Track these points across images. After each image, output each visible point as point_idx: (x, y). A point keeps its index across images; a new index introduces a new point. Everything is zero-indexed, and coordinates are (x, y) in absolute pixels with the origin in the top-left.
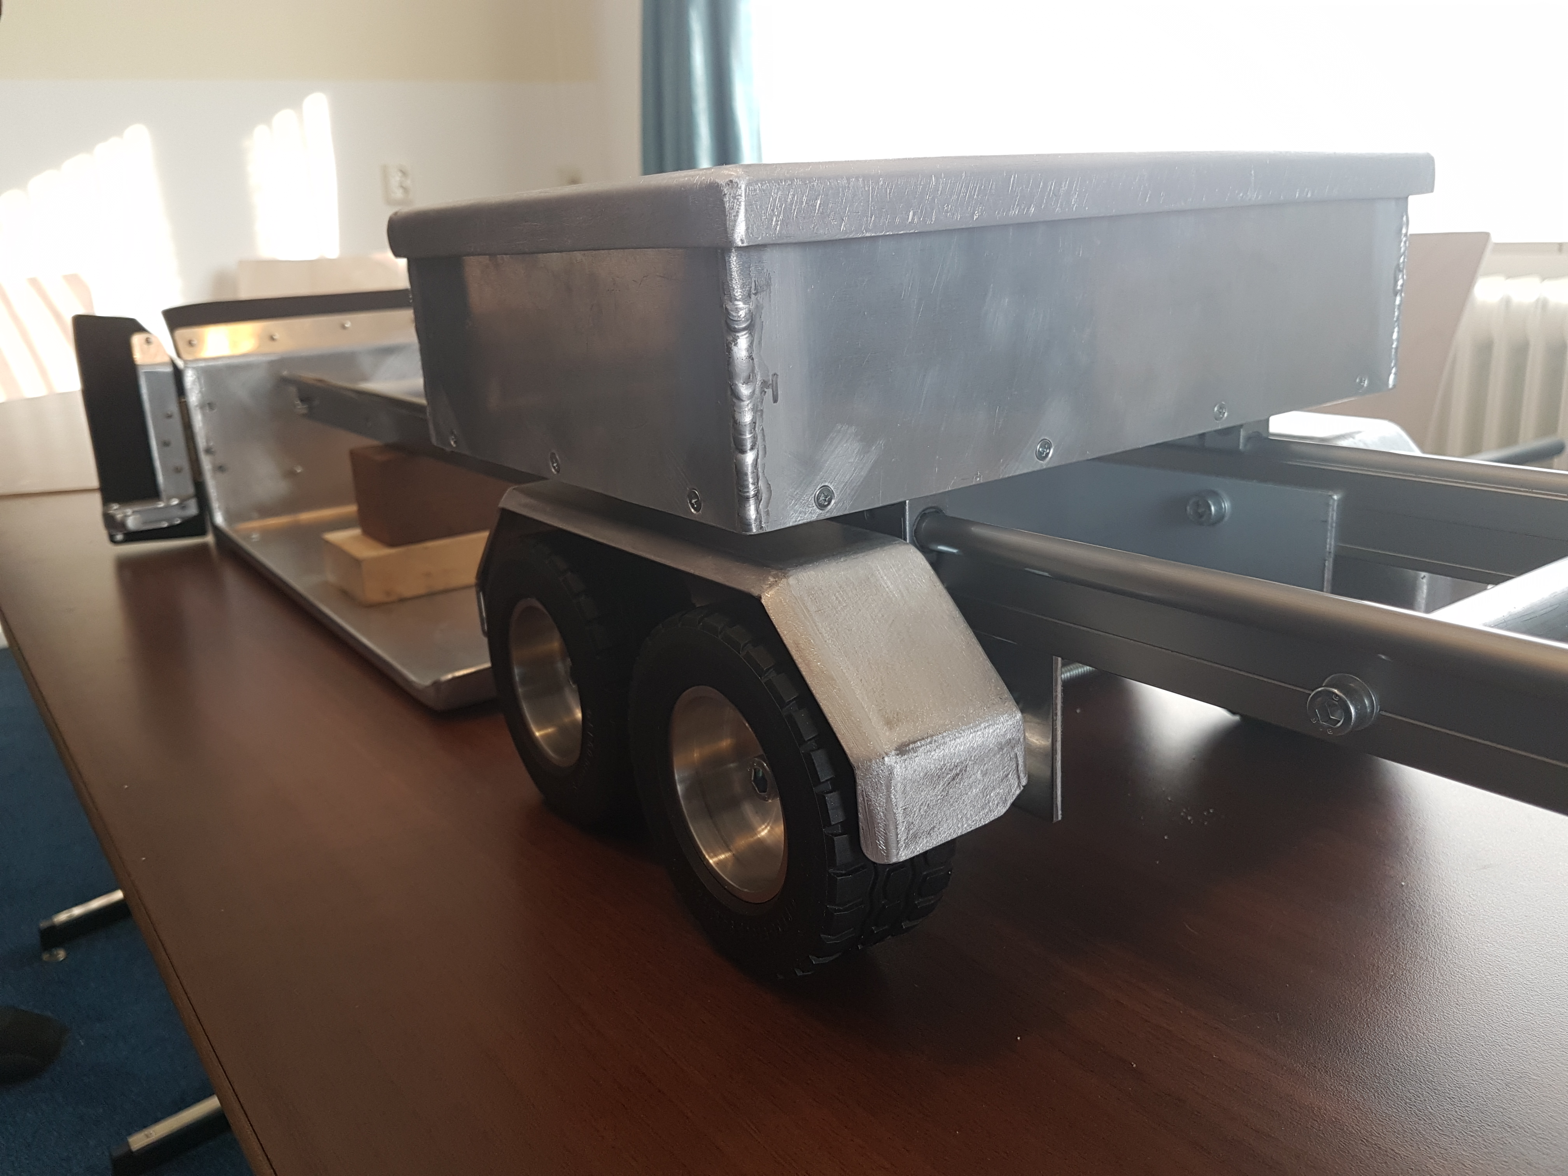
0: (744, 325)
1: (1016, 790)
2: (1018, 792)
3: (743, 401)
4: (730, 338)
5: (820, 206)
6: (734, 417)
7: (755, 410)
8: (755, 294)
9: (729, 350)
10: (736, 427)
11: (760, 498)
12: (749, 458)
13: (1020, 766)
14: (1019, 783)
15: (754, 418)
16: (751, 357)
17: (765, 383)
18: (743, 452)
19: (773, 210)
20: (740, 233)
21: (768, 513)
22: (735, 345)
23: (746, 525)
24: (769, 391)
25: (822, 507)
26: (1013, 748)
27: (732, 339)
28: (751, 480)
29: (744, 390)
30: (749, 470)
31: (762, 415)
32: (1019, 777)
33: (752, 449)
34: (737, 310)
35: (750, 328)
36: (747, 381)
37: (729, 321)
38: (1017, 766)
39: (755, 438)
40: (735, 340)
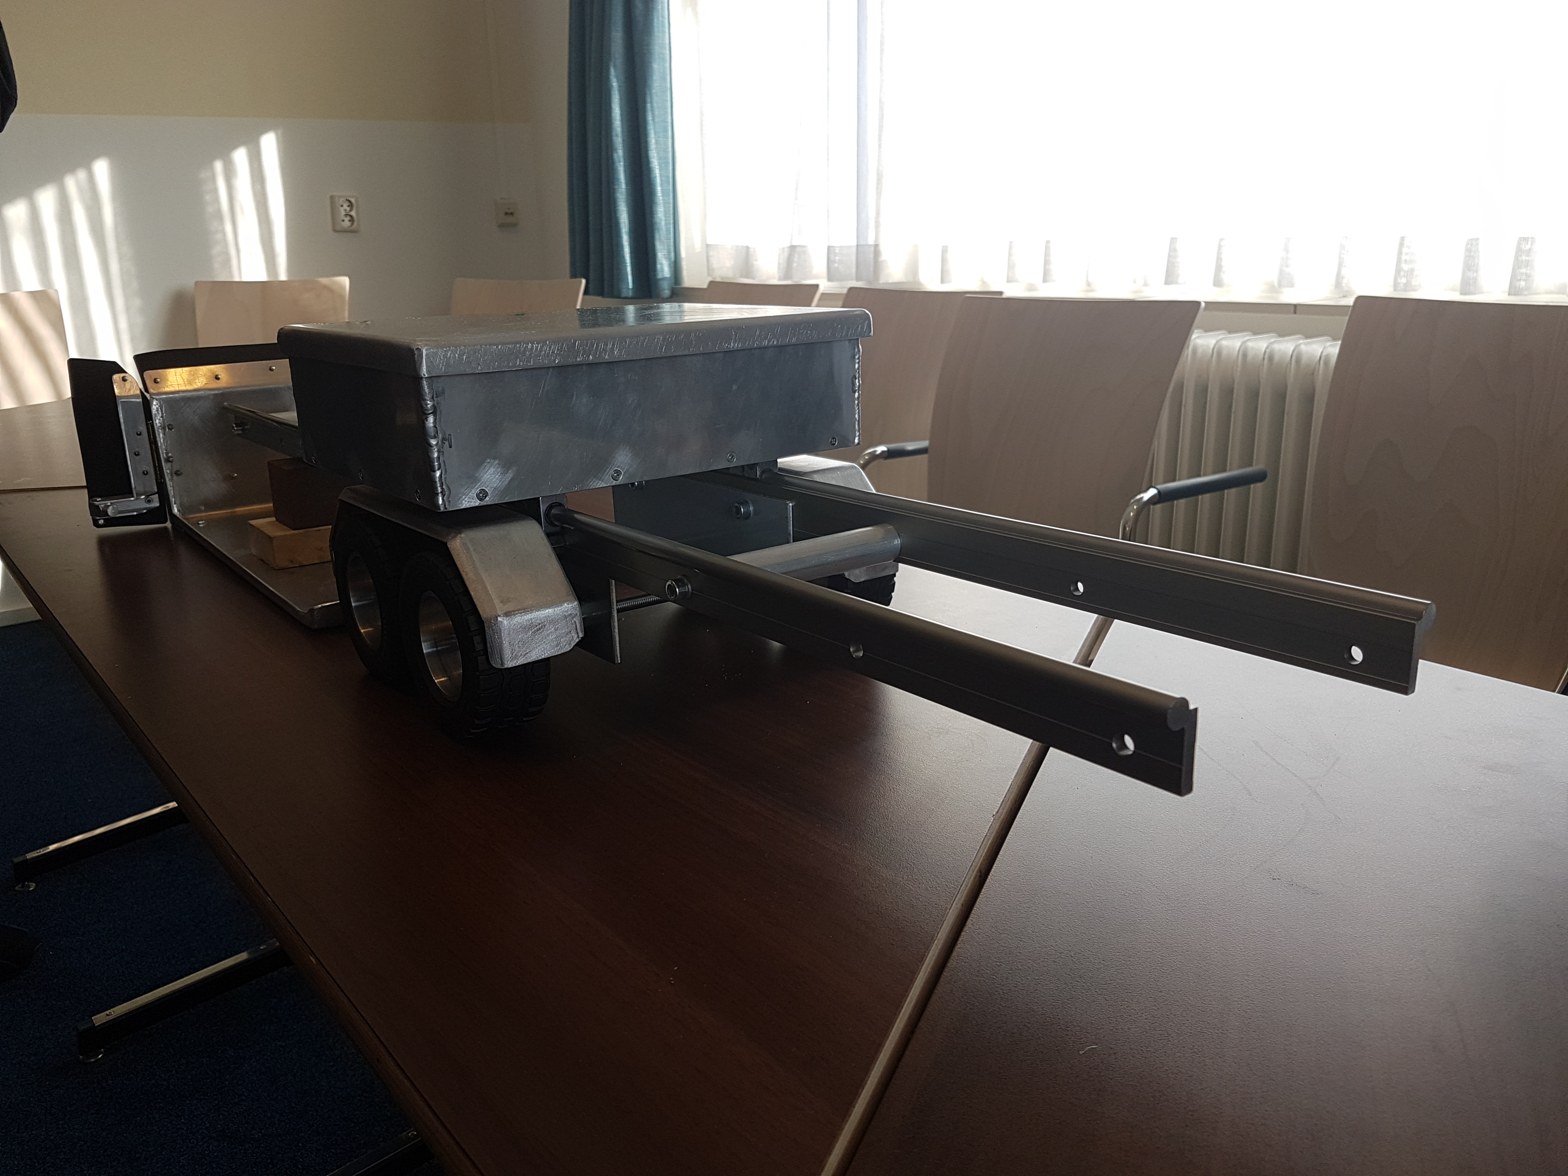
0: (431, 412)
1: (576, 639)
2: (577, 640)
3: (432, 447)
4: (424, 417)
5: (465, 359)
6: (428, 455)
7: (439, 451)
8: (436, 397)
9: (424, 423)
10: (430, 461)
11: (444, 493)
12: (438, 474)
13: (578, 628)
14: (578, 636)
15: (438, 455)
16: (435, 426)
17: (444, 439)
18: (435, 471)
19: (440, 361)
20: (424, 371)
21: (449, 502)
22: (427, 420)
23: (438, 507)
24: (447, 443)
25: (481, 500)
26: (573, 618)
27: (425, 418)
28: (439, 485)
29: (433, 442)
30: (437, 480)
31: (443, 454)
32: (578, 633)
33: (438, 469)
34: (427, 404)
35: (434, 413)
36: (435, 437)
37: (424, 411)
38: (576, 627)
39: (439, 465)
40: (426, 419)
